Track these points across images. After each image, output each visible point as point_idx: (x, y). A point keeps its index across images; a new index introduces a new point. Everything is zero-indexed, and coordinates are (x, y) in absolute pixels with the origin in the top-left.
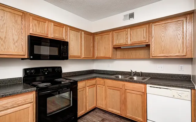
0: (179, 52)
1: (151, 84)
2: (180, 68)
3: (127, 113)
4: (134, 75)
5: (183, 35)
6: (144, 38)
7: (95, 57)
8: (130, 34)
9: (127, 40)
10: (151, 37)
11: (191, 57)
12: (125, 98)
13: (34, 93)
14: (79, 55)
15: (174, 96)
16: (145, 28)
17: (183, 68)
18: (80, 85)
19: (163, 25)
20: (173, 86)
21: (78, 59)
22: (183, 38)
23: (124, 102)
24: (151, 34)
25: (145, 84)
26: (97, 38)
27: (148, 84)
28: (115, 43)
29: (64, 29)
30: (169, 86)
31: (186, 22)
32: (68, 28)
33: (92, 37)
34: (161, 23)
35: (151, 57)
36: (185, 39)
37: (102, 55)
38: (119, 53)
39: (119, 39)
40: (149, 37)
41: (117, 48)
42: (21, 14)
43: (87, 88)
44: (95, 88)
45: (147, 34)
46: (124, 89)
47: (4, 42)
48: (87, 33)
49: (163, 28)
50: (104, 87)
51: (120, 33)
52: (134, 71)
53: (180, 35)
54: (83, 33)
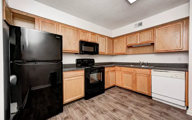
0: (177, 47)
1: (154, 69)
2: (179, 59)
3: (137, 89)
4: (142, 65)
5: (180, 35)
6: (150, 38)
7: (114, 53)
8: (139, 37)
9: (137, 41)
10: (155, 38)
11: (187, 50)
12: (136, 79)
13: (84, 71)
14: (105, 52)
15: (172, 76)
16: (150, 32)
17: (181, 59)
18: (106, 70)
19: (164, 29)
20: (171, 70)
21: (104, 55)
22: (180, 37)
23: (135, 82)
24: (155, 36)
25: (151, 69)
26: (115, 41)
27: (152, 69)
28: (128, 44)
29: (96, 36)
30: (168, 70)
31: (183, 25)
32: (99, 36)
33: (112, 40)
34: (163, 28)
35: (155, 52)
36: (182, 37)
37: (119, 52)
38: (131, 50)
39: (131, 41)
40: (153, 38)
41: (129, 47)
42: (77, 29)
43: (110, 72)
44: (115, 72)
45: (152, 36)
46: (134, 73)
47: (70, 44)
48: (109, 38)
49: (164, 31)
50: (121, 72)
51: (132, 36)
52: (142, 62)
53: (178, 35)
54: (107, 38)
